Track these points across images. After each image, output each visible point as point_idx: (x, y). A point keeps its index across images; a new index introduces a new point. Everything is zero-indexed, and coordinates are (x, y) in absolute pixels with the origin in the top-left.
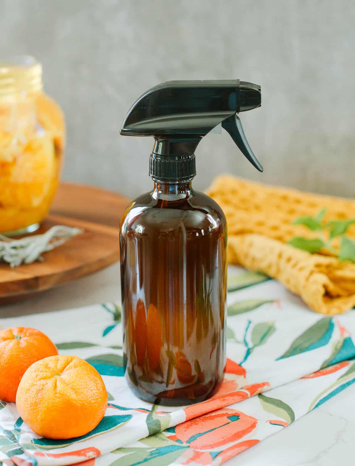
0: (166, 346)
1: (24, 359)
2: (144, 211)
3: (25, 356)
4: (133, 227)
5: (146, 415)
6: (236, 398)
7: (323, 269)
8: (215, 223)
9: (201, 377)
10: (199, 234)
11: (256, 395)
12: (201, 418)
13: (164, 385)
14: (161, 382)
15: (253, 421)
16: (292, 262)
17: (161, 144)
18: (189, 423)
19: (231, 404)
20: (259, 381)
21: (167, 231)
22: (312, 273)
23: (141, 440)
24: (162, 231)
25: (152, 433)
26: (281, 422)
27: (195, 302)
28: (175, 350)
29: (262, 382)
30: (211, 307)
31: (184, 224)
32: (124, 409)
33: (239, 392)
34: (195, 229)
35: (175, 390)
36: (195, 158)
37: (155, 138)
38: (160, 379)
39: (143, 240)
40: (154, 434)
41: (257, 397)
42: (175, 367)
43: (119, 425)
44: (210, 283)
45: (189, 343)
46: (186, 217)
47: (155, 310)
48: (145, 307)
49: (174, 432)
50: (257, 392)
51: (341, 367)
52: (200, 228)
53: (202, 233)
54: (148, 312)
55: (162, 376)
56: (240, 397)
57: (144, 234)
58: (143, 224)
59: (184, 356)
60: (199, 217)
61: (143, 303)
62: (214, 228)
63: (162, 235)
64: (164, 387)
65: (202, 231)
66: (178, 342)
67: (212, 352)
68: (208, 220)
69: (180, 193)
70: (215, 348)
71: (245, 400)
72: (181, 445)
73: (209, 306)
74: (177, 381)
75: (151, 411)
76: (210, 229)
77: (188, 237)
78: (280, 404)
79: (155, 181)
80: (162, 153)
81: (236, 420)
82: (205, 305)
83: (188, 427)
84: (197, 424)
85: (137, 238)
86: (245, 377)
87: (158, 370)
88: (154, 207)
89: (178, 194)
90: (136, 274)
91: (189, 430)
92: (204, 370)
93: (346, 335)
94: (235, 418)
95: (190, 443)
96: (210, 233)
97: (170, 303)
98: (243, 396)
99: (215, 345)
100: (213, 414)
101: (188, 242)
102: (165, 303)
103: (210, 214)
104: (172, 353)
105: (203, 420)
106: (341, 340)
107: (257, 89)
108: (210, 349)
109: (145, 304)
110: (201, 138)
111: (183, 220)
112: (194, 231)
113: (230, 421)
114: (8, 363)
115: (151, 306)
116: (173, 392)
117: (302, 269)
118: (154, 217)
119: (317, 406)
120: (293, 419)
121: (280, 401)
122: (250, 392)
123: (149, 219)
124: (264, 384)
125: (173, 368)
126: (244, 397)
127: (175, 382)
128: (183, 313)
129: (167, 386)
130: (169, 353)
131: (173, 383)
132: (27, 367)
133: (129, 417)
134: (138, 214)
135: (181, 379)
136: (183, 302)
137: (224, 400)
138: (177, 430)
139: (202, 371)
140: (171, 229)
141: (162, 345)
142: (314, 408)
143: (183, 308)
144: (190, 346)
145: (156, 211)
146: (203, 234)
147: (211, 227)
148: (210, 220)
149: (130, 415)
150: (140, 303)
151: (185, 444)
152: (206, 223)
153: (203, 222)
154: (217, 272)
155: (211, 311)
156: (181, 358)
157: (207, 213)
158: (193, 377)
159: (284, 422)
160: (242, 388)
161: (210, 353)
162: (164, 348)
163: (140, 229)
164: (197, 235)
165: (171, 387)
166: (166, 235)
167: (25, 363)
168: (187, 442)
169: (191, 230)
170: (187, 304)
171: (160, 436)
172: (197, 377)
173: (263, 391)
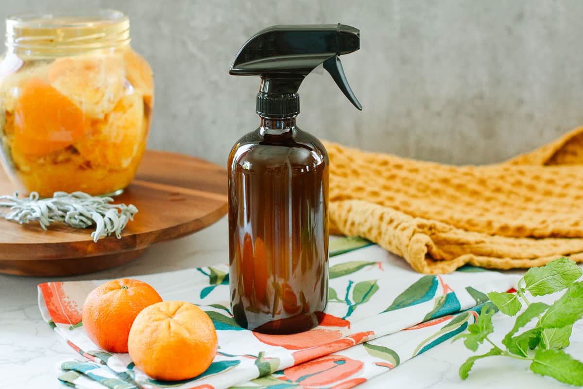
0: (272, 278)
1: (133, 307)
2: (251, 148)
3: (134, 304)
4: (241, 164)
5: (254, 360)
6: (343, 345)
7: (426, 229)
8: (319, 160)
9: (306, 308)
10: (304, 170)
11: (361, 343)
12: (309, 363)
13: (271, 315)
14: (268, 313)
15: (359, 364)
16: (395, 224)
17: (268, 83)
18: (297, 367)
19: (338, 351)
20: (364, 330)
21: (273, 167)
22: (414, 233)
23: (252, 380)
24: (268, 167)
25: (262, 374)
26: (387, 364)
27: (300, 236)
28: (281, 282)
29: (367, 331)
30: (315, 240)
31: (290, 160)
32: (231, 356)
33: (345, 339)
34: (300, 165)
35: (281, 320)
36: (299, 97)
37: (262, 78)
38: (266, 309)
39: (251, 176)
40: (264, 375)
41: (362, 346)
42: (281, 299)
43: (228, 368)
44: (314, 217)
45: (294, 274)
46: (291, 153)
47: (262, 244)
48: (252, 241)
49: (283, 374)
50: (362, 340)
51: (445, 320)
52: (305, 164)
53: (306, 169)
54: (254, 246)
55: (269, 307)
56: (346, 344)
57: (251, 170)
58: (250, 160)
59: (290, 288)
60: (304, 154)
61: (250, 237)
62: (318, 164)
63: (269, 171)
64: (270, 317)
65: (307, 167)
66: (283, 274)
67: (316, 284)
68: (313, 157)
69: (285, 128)
70: (319, 279)
71: (350, 347)
72: (291, 384)
73: (314, 239)
74: (283, 312)
75: (259, 357)
76: (315, 166)
77: (293, 173)
78: (385, 350)
79: (262, 118)
80: (268, 91)
81: (343, 364)
82: (310, 238)
83: (296, 370)
84: (305, 368)
85: (245, 174)
86: (349, 328)
87: (265, 302)
88: (261, 144)
89: (283, 129)
90: (244, 208)
91: (297, 373)
92: (308, 302)
93: (449, 292)
94: (342, 362)
95: (299, 382)
96: (314, 169)
97: (277, 237)
98: (348, 343)
99: (319, 276)
100: (320, 360)
101: (293, 178)
102: (271, 236)
103: (314, 151)
104: (278, 284)
105: (310, 365)
106: (445, 296)
107: (356, 33)
108: (315, 281)
109: (252, 238)
110: (304, 77)
111: (288, 157)
112: (300, 167)
113: (336, 364)
114: (117, 311)
115: (258, 239)
116: (279, 322)
117: (404, 229)
118: (261, 154)
119: (421, 352)
120: (398, 363)
121: (385, 348)
122: (355, 340)
123: (256, 155)
124: (369, 333)
125: (278, 299)
126: (350, 345)
127: (281, 313)
128: (288, 246)
129: (273, 317)
130: (275, 285)
131: (279, 313)
132: (136, 315)
133: (237, 362)
134: (245, 151)
135: (287, 310)
136: (289, 236)
137: (330, 347)
138: (285, 372)
139: (307, 302)
140: (277, 166)
141: (269, 276)
142: (418, 354)
143: (289, 241)
144: (295, 277)
145: (263, 148)
146: (308, 171)
147: (316, 164)
148: (314, 157)
149: (238, 361)
150: (247, 236)
151: (294, 383)
152: (311, 160)
153: (308, 158)
154: (321, 206)
155: (315, 244)
156: (287, 289)
157: (311, 150)
158: (299, 308)
159: (389, 365)
160: (347, 337)
161: (314, 285)
162: (270, 281)
163: (247, 165)
164: (302, 171)
165: (277, 317)
166: (272, 171)
167: (134, 311)
168: (296, 381)
169: (296, 166)
170: (292, 238)
171: (270, 377)
172: (301, 308)
173: (368, 340)
